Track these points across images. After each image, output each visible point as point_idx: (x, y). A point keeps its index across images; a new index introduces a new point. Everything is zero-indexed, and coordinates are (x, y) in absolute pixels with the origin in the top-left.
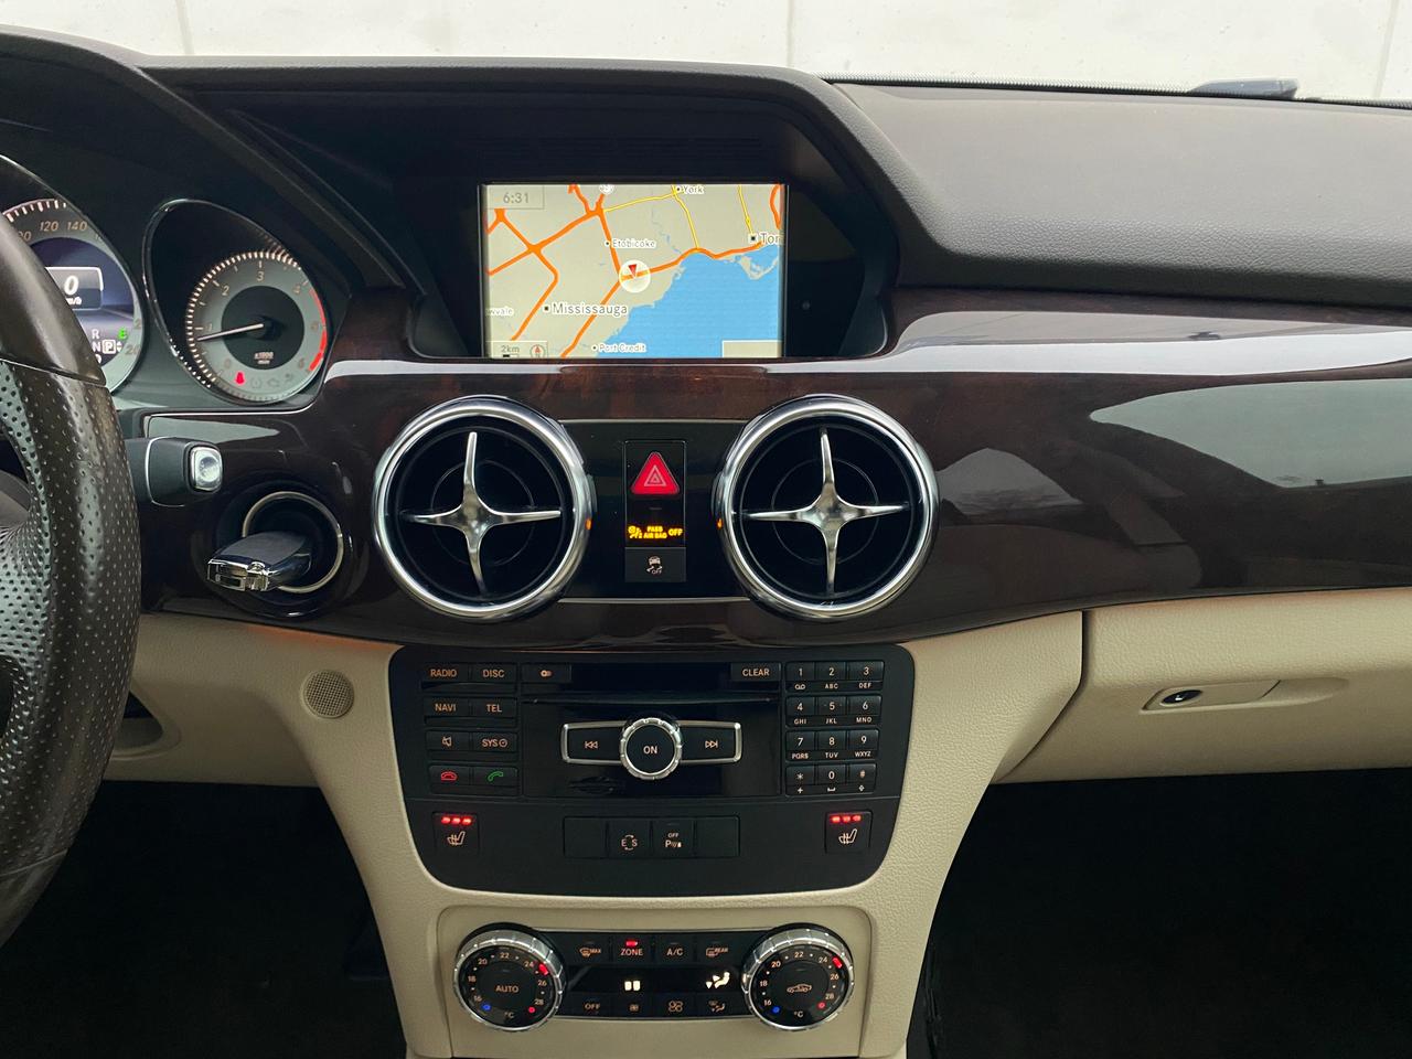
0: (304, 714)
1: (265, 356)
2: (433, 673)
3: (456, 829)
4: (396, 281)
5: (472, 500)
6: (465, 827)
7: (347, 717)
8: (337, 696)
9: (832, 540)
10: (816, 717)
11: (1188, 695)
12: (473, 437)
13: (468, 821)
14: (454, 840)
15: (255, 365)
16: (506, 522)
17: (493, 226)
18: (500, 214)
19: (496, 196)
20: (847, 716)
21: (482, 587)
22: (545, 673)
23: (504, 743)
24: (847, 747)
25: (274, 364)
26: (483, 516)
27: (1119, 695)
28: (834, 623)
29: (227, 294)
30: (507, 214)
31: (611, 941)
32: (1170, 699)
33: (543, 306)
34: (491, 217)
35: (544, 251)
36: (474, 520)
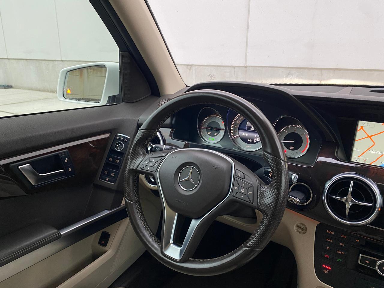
0: (294, 231)
1: (292, 148)
2: (328, 231)
3: (327, 269)
4: (334, 141)
5: (350, 196)
6: (329, 269)
7: (304, 235)
8: (303, 229)
12: (352, 182)
13: (330, 268)
14: (325, 271)
15: (289, 149)
16: (357, 204)
17: (359, 130)
18: (362, 128)
19: (361, 123)
21: (347, 216)
22: (357, 241)
23: (343, 253)
25: (294, 150)
26: (352, 201)
29: (286, 133)
30: (363, 128)
33: (369, 150)
34: (359, 128)
35: (372, 138)
36: (349, 201)
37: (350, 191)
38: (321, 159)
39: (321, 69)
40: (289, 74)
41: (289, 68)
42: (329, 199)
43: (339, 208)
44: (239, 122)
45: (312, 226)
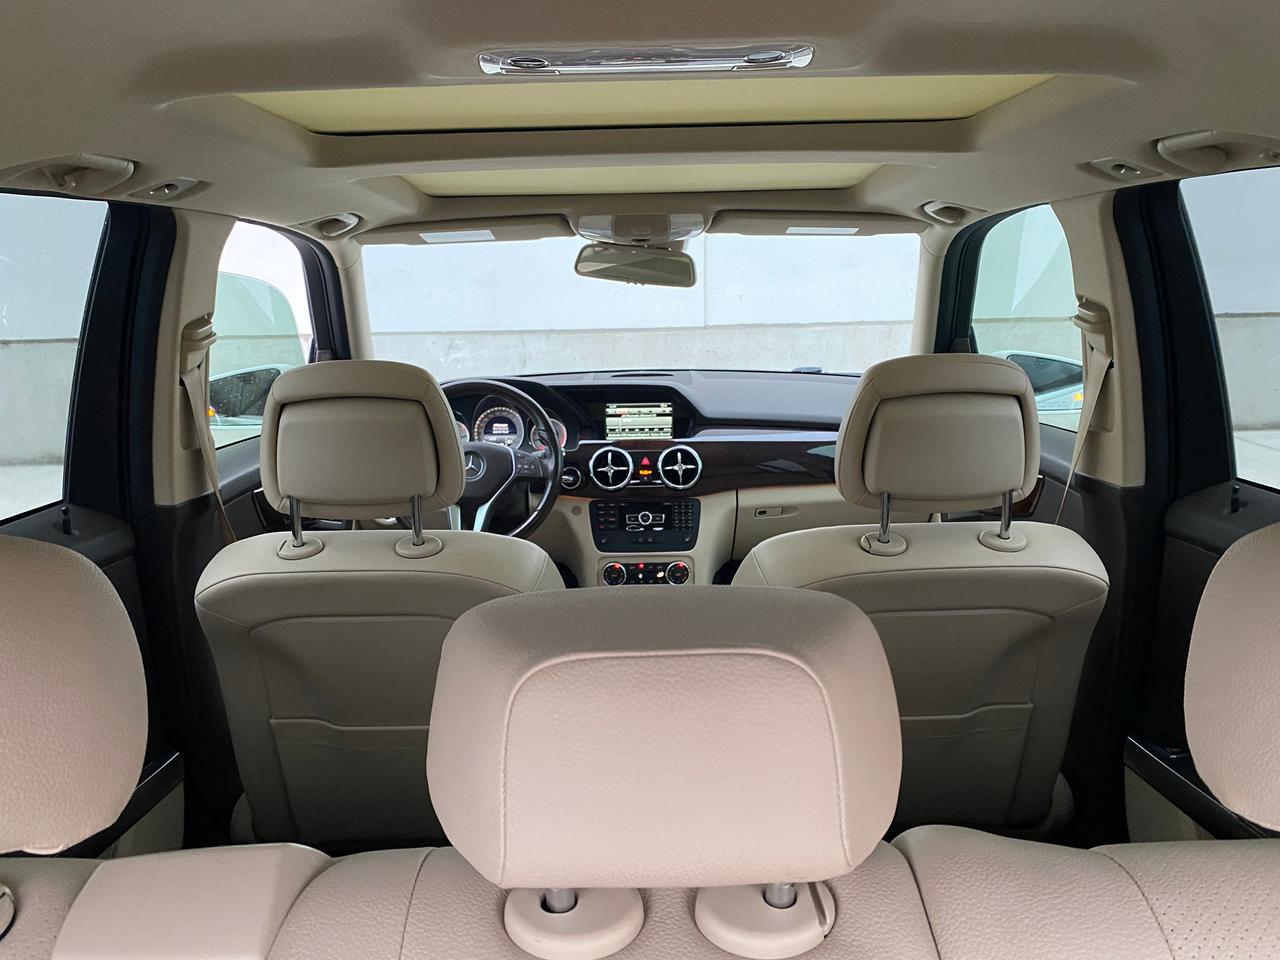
0: (571, 517)
3: (603, 539)
4: (589, 425)
5: (610, 466)
6: (605, 539)
7: (580, 516)
8: (577, 511)
9: (680, 473)
10: (680, 513)
11: (764, 513)
12: (610, 454)
13: (606, 537)
14: (603, 541)
16: (616, 470)
17: (608, 413)
19: (608, 406)
20: (686, 513)
21: (610, 483)
22: (623, 504)
23: (614, 519)
24: (687, 520)
26: (612, 468)
27: (747, 509)
28: (683, 490)
30: (611, 410)
31: (637, 565)
32: (760, 513)
34: (607, 411)
36: (610, 470)
37: (609, 461)
38: (581, 442)
39: (520, 332)
40: (450, 347)
41: (448, 333)
42: (595, 473)
43: (603, 477)
44: (483, 425)
45: (585, 504)
